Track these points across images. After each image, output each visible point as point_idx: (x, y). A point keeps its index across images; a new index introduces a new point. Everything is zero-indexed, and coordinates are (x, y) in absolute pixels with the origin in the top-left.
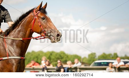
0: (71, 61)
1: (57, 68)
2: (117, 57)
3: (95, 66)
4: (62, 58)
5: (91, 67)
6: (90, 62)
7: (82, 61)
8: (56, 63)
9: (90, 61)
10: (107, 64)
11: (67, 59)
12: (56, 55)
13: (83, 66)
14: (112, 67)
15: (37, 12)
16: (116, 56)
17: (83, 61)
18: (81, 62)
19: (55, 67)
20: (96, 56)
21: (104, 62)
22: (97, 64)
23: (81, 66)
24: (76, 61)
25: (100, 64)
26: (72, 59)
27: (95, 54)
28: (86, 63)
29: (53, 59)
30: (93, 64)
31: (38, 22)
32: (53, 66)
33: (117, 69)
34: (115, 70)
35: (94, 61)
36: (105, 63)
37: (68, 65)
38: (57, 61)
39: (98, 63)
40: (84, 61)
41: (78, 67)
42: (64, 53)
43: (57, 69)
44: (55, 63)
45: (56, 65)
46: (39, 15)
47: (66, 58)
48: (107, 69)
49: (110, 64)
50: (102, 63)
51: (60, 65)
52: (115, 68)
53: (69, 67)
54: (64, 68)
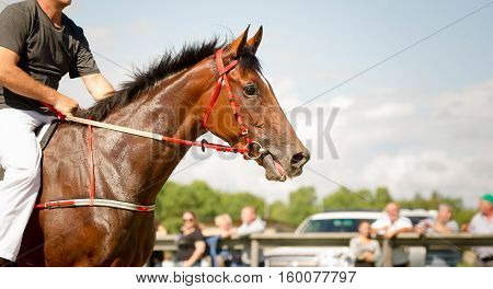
0: (231, 215)
1: (181, 239)
2: (389, 200)
3: (312, 231)
4: (199, 205)
5: (297, 234)
6: (297, 219)
7: (267, 216)
8: (179, 221)
9: (296, 214)
10: (354, 226)
11: (217, 209)
12: (179, 194)
13: (271, 233)
14: (369, 237)
15: (228, 64)
16: (383, 197)
17: (270, 213)
18: (263, 219)
19: (175, 237)
20: (315, 198)
21: (342, 220)
22: (318, 225)
23: (262, 232)
24: (246, 213)
25: (328, 226)
26: (233, 209)
27: (312, 190)
28: (284, 223)
29: (169, 209)
30: (305, 223)
31: (231, 101)
32: (169, 232)
33: (386, 243)
34: (381, 245)
35: (308, 214)
36: (347, 223)
37: (220, 229)
38: (180, 215)
39: (322, 222)
40: (276, 215)
41: (253, 236)
42: (206, 188)
43: (182, 242)
44: (173, 221)
45: (179, 229)
46: (236, 74)
47: (212, 204)
48: (352, 243)
49: (364, 227)
50: (337, 223)
51: (193, 230)
52: (380, 238)
53: (224, 234)
54: (204, 239)
